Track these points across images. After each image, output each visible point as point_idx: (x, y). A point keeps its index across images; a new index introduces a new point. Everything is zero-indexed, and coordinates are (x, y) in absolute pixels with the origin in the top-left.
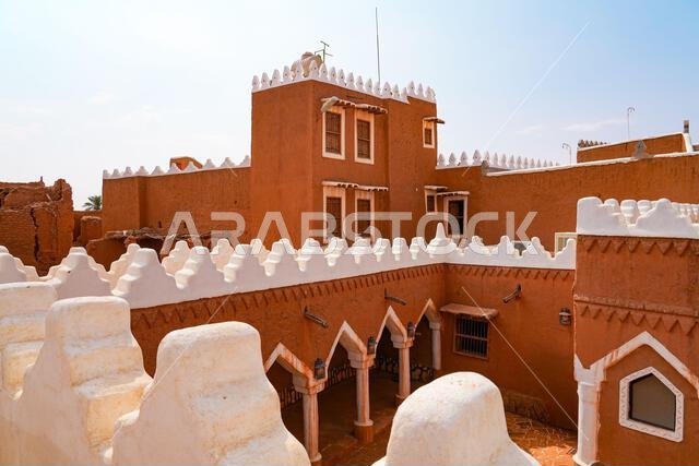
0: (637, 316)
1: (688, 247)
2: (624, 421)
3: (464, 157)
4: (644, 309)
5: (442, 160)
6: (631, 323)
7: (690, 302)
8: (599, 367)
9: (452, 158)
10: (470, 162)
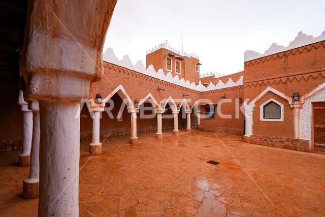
0: (266, 82)
1: (284, 54)
2: (262, 119)
3: (207, 74)
4: (269, 79)
5: (201, 76)
6: (263, 85)
7: (285, 72)
8: (253, 104)
9: (204, 75)
10: (209, 75)
